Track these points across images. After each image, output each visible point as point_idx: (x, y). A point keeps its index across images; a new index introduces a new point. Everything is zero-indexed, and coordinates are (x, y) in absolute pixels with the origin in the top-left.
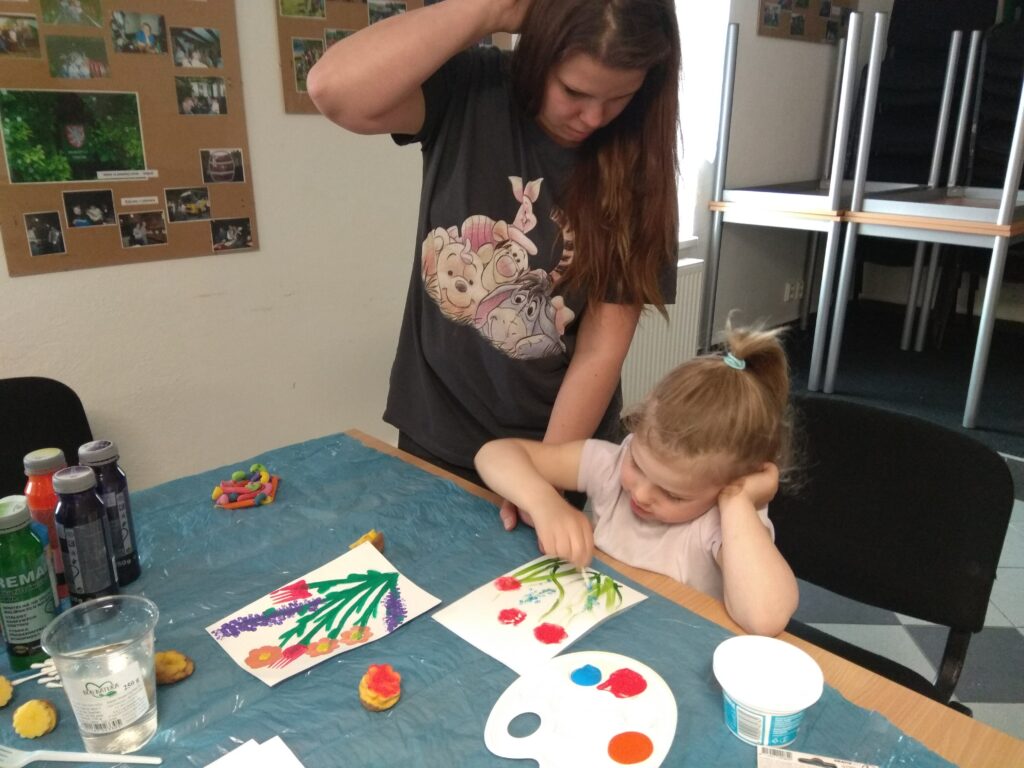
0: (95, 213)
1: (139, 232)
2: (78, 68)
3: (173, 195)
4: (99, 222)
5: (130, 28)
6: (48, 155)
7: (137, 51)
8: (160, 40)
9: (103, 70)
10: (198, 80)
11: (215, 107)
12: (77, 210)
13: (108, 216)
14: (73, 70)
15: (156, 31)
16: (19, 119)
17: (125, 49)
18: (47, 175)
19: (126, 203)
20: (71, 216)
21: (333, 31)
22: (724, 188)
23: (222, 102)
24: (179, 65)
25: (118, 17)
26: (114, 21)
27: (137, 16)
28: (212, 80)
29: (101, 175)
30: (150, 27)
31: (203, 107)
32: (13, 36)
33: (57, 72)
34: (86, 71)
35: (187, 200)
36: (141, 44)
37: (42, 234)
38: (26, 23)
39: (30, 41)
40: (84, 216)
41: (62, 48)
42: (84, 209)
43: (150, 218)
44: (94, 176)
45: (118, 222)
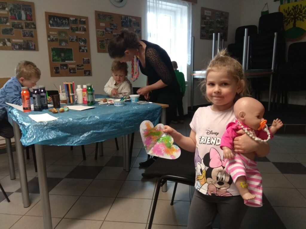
0: (65, 68)
1: (72, 71)
2: (64, 44)
3: (78, 65)
4: (65, 69)
5: (72, 38)
6: (58, 57)
7: (73, 42)
8: (77, 40)
9: (67, 45)
10: (83, 47)
11: (85, 51)
12: (62, 67)
13: (67, 68)
14: (63, 44)
15: (76, 38)
16: (54, 52)
17: (71, 41)
18: (58, 61)
19: (70, 66)
20: (61, 68)
21: (106, 39)
22: (193, 70)
23: (86, 50)
24: (80, 44)
25: (70, 36)
26: (69, 37)
27: (73, 36)
28: (85, 47)
29: (66, 61)
30: (75, 38)
31: (83, 51)
32: (54, 39)
33: (60, 45)
34: (65, 45)
35: (80, 66)
36: (73, 41)
37: (56, 70)
38: (56, 37)
39: (56, 40)
40: (63, 68)
41: (61, 41)
42: (63, 67)
43: (74, 69)
44: (65, 61)
45: (68, 69)
